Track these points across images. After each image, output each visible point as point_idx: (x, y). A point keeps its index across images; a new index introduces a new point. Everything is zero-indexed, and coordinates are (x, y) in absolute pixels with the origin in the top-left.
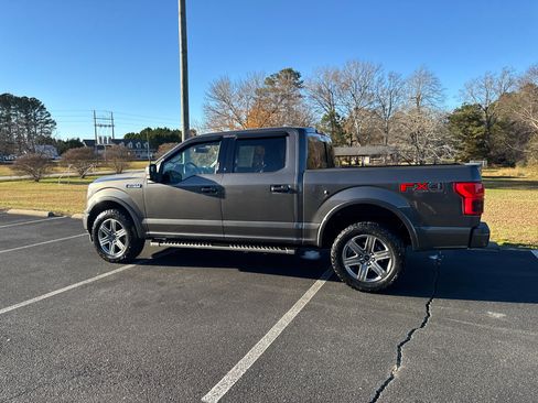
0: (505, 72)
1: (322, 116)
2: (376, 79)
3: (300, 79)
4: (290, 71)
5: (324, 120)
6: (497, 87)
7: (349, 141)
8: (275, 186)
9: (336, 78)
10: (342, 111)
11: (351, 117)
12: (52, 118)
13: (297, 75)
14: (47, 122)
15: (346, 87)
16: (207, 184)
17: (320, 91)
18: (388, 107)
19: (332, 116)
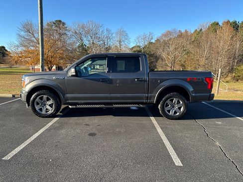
0: (150, 34)
1: (78, 45)
2: (101, 31)
3: (65, 26)
4: (60, 21)
6: (148, 40)
8: (137, 79)
9: (83, 27)
10: (87, 43)
11: (91, 46)
13: (64, 24)
15: (88, 32)
16: (102, 78)
18: (106, 44)
19: (82, 46)
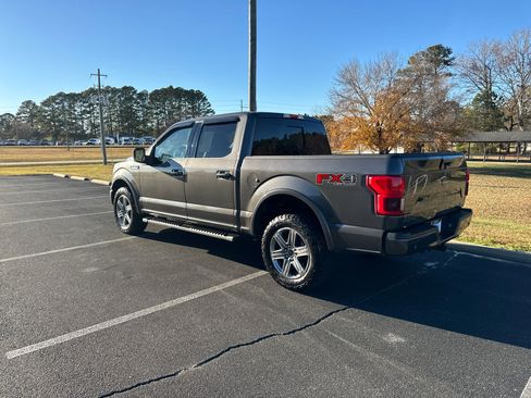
1: (474, 96)
3: (451, 56)
4: (439, 47)
5: (476, 100)
7: (508, 125)
8: (221, 172)
9: (496, 51)
10: (503, 89)
11: (514, 96)
12: (212, 108)
13: (448, 52)
14: (208, 112)
16: (177, 167)
17: (475, 67)
19: (487, 98)
